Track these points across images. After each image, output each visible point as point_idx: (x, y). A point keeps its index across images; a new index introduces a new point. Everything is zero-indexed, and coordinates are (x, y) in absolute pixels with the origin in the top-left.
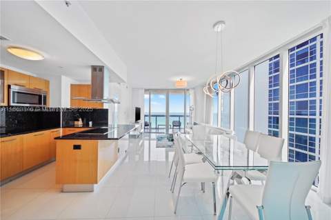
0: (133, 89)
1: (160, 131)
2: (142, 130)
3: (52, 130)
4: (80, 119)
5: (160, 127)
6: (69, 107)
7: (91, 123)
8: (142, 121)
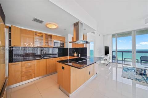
0: (104, 36)
1: (126, 63)
2: (111, 61)
3: (65, 57)
4: (76, 53)
5: (125, 60)
6: (71, 47)
7: (79, 55)
8: (110, 55)
